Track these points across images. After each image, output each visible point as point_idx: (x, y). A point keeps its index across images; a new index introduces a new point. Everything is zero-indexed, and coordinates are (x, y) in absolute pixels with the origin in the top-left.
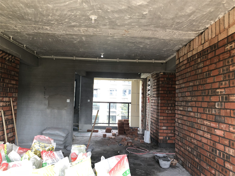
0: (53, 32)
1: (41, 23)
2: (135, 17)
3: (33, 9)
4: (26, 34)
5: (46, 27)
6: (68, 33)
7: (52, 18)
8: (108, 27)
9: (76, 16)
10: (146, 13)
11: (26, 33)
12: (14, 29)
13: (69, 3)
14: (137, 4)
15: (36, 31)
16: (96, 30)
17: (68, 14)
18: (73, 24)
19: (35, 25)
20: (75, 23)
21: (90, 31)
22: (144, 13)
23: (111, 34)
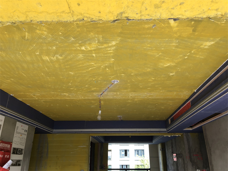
0: (71, 98)
1: (59, 90)
2: (160, 79)
3: (54, 78)
4: (44, 101)
5: (65, 94)
6: (86, 98)
7: (71, 85)
8: (129, 90)
9: (98, 81)
10: (173, 74)
12: (32, 97)
13: (91, 69)
14: (164, 66)
15: (53, 98)
16: (116, 93)
17: (89, 80)
18: (93, 89)
19: (53, 93)
20: (95, 88)
21: (110, 95)
22: (170, 75)
23: (131, 97)
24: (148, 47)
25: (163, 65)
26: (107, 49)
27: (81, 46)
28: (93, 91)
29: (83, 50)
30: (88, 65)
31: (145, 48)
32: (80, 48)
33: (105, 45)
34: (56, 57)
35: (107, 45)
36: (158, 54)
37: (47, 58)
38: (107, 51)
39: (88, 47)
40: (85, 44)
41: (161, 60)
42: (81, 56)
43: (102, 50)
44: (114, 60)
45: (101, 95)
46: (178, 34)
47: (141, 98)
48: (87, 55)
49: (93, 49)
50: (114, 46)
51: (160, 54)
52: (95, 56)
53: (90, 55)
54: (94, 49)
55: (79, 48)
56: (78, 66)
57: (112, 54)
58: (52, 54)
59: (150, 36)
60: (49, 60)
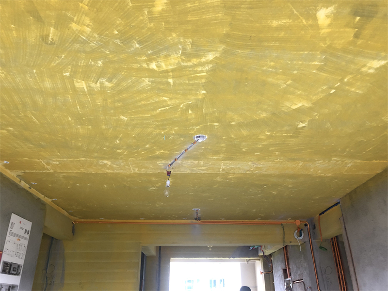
0: (116, 171)
1: (96, 154)
2: (280, 135)
3: (90, 127)
4: (64, 177)
5: (105, 161)
6: (143, 171)
7: (120, 143)
8: (222, 155)
9: (169, 137)
10: (304, 125)
11: (64, 174)
12: (44, 168)
13: (161, 110)
14: (292, 107)
15: (82, 170)
16: (198, 162)
17: (154, 133)
18: (157, 153)
19: (84, 159)
20: (162, 151)
21: (185, 166)
22: (299, 126)
23: (223, 170)
24: (271, 68)
25: (289, 106)
26: (195, 69)
27: (150, 60)
28: (158, 158)
29: (153, 70)
30: (156, 102)
31: (265, 68)
32: (148, 65)
33: (195, 60)
34: (100, 83)
35: (198, 61)
36: (285, 83)
37: (83, 85)
38: (197, 72)
39: (163, 64)
40: (158, 57)
41: (289, 96)
42: (147, 81)
43: (187, 71)
44: (205, 92)
45: (170, 165)
46: (328, 42)
47: (240, 172)
48: (159, 80)
49: (170, 67)
50: (211, 62)
51: (288, 83)
52: (172, 84)
53: (164, 80)
54: (172, 69)
55: (145, 65)
56: (139, 104)
57: (203, 81)
58: (94, 75)
59: (277, 44)
60: (86, 90)
